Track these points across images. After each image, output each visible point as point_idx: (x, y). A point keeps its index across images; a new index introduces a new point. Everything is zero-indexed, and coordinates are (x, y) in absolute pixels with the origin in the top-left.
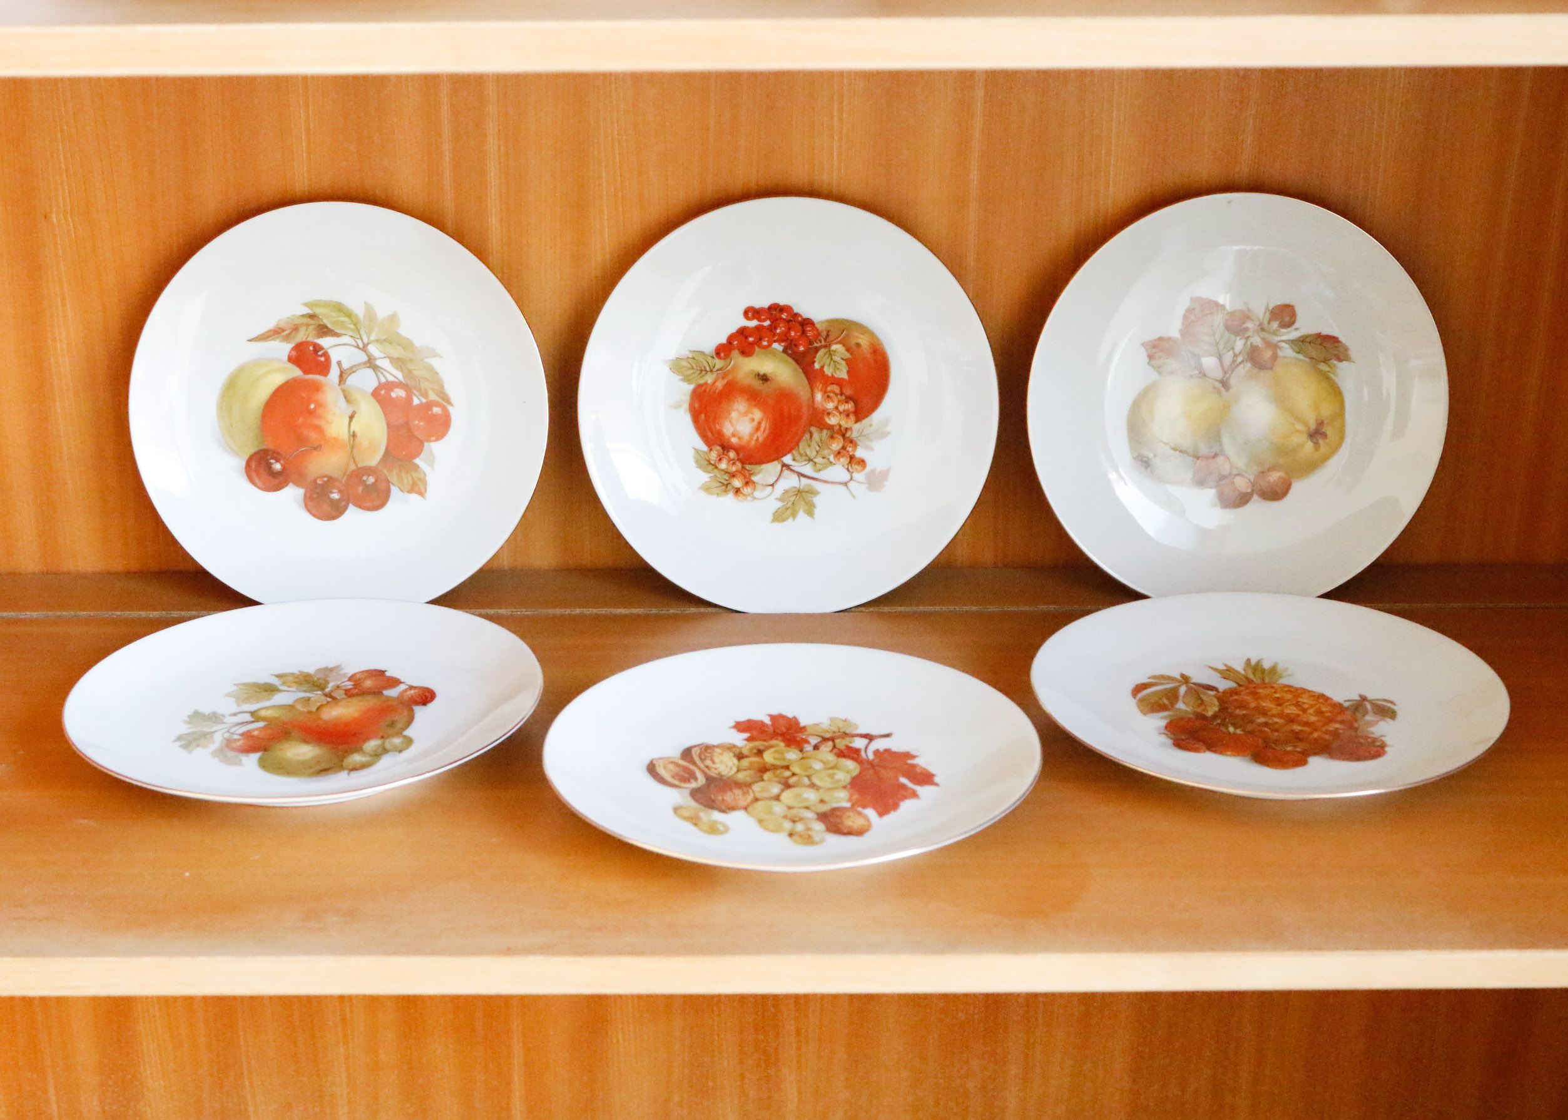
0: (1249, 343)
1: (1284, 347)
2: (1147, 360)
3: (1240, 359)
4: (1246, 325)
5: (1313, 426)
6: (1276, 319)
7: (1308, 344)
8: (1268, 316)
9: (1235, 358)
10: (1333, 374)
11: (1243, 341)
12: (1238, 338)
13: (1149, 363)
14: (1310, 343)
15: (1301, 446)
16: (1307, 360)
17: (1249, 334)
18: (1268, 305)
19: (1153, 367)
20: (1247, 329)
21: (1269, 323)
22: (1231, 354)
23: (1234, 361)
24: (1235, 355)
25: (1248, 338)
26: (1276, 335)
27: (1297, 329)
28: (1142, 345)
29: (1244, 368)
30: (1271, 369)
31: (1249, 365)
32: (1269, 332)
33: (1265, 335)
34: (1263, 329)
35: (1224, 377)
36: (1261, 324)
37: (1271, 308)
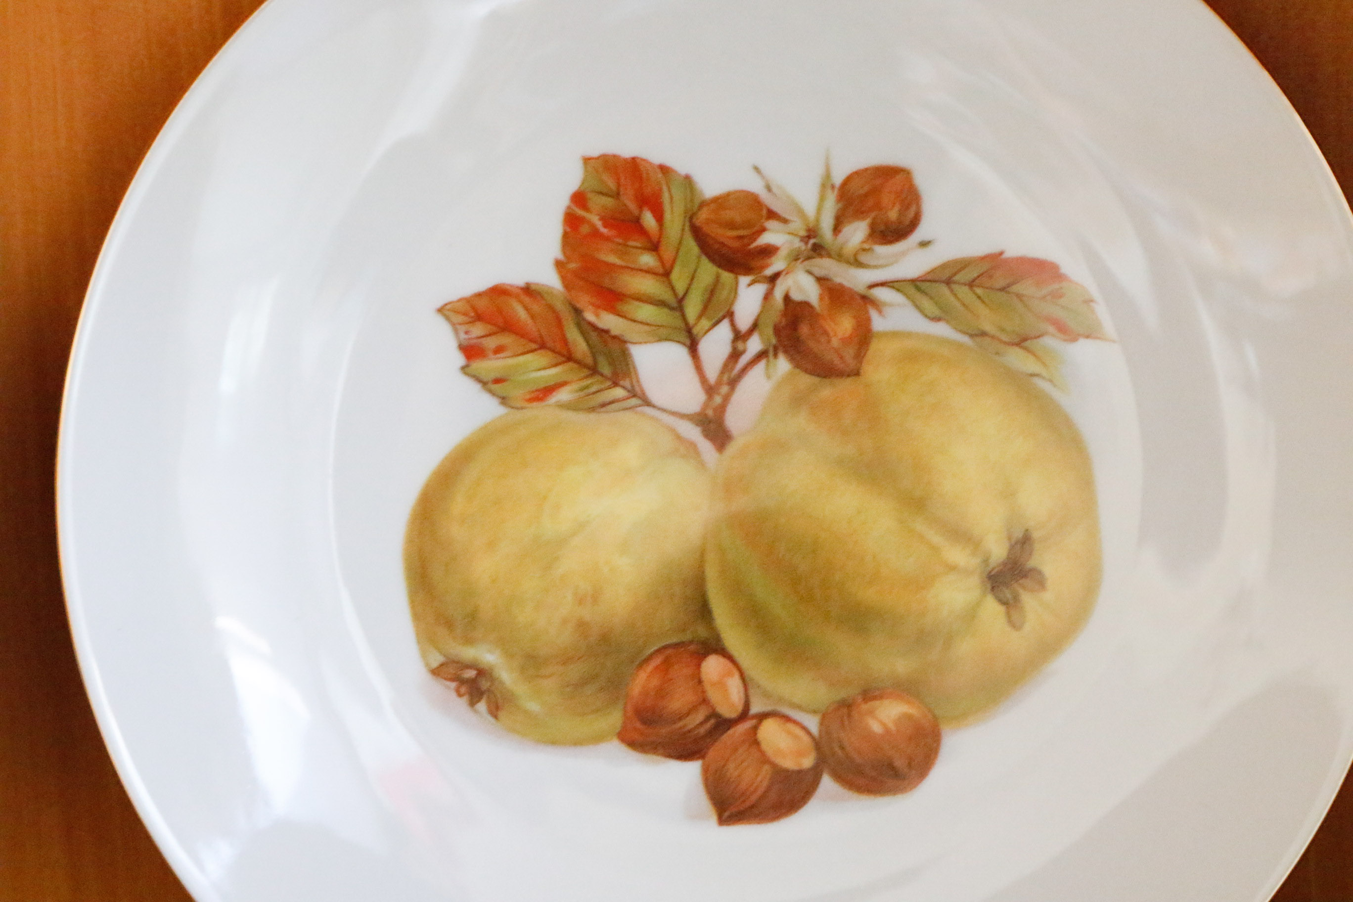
0: (779, 294)
1: (891, 305)
2: (460, 359)
3: (754, 345)
4: (766, 239)
5: (998, 551)
6: (859, 214)
7: (966, 289)
8: (831, 207)
9: (740, 346)
10: (1051, 381)
11: (760, 289)
12: (744, 280)
13: (464, 369)
14: (971, 284)
15: (970, 615)
16: (965, 339)
17: (777, 264)
18: (828, 175)
19: (479, 380)
20: (769, 251)
21: (837, 229)
22: (723, 332)
23: (735, 355)
24: (739, 337)
25: (773, 279)
26: (858, 264)
27: (924, 244)
28: (440, 310)
29: (769, 377)
30: (857, 373)
31: (783, 365)
32: (840, 257)
33: (826, 266)
34: (818, 250)
35: (706, 405)
36: (811, 233)
37: (838, 178)
